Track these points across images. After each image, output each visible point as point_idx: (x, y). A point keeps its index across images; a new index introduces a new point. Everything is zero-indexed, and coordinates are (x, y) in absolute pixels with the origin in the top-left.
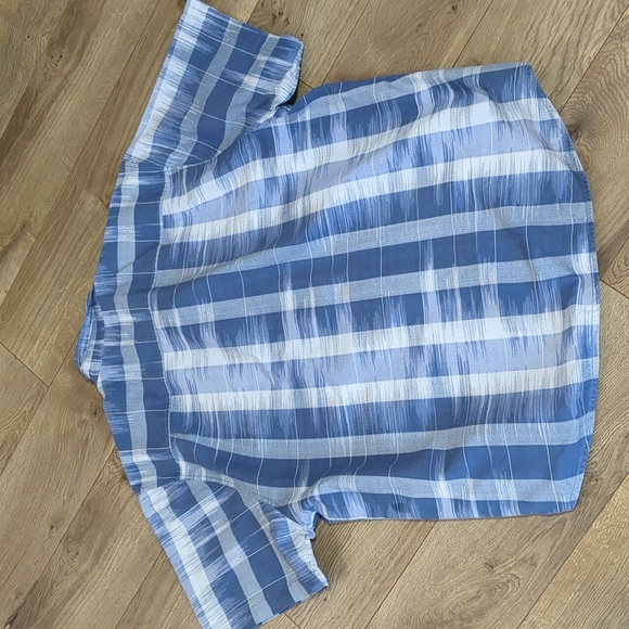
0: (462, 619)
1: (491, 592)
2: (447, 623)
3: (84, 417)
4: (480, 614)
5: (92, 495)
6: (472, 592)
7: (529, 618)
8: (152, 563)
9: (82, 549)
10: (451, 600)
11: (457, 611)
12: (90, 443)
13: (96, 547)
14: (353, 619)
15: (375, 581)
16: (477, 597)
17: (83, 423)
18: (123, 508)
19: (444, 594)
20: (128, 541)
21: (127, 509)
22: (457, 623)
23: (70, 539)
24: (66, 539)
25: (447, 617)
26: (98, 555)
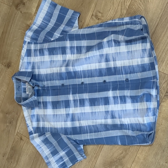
0: (119, 160)
1: (126, 151)
2: (115, 161)
3: (7, 124)
4: (124, 157)
5: (13, 145)
6: (121, 152)
7: (137, 156)
8: (33, 161)
9: (13, 161)
10: (116, 155)
11: (118, 158)
12: (10, 131)
13: (16, 159)
14: (90, 165)
15: (94, 154)
16: (122, 153)
17: (7, 126)
18: (22, 148)
19: (113, 154)
20: (25, 156)
21: (24, 147)
22: (118, 161)
23: (9, 159)
24: (8, 159)
25: (115, 160)
26: (17, 162)
